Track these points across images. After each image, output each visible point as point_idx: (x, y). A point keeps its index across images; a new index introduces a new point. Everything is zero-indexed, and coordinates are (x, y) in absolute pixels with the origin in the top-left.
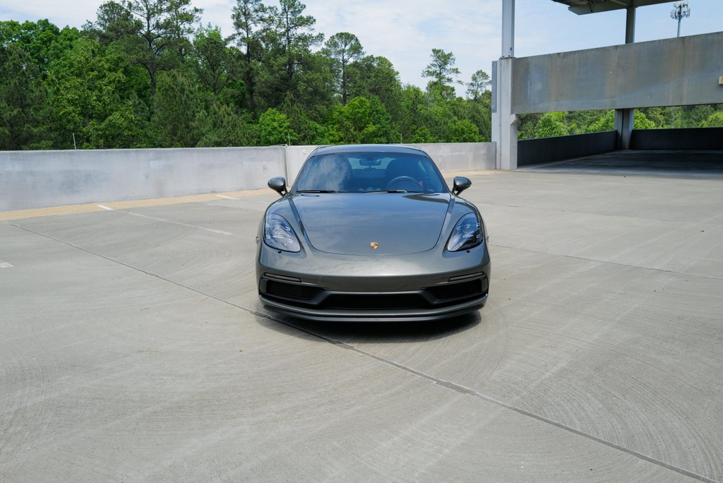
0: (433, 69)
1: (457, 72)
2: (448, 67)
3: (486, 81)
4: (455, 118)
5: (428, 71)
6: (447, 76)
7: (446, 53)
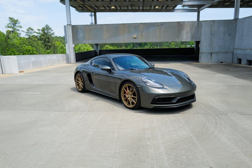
0: (10, 25)
1: (21, 27)
2: (17, 25)
3: (33, 31)
4: (25, 45)
5: (8, 26)
6: (17, 28)
7: (16, 19)
